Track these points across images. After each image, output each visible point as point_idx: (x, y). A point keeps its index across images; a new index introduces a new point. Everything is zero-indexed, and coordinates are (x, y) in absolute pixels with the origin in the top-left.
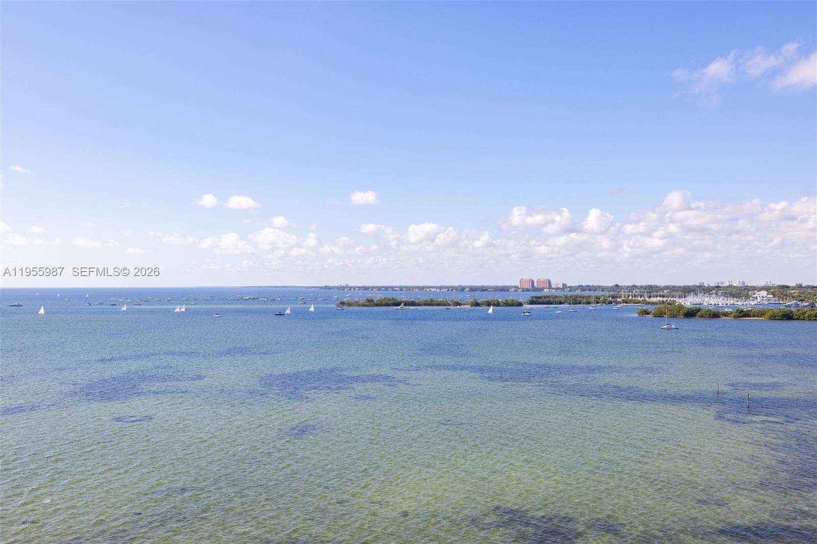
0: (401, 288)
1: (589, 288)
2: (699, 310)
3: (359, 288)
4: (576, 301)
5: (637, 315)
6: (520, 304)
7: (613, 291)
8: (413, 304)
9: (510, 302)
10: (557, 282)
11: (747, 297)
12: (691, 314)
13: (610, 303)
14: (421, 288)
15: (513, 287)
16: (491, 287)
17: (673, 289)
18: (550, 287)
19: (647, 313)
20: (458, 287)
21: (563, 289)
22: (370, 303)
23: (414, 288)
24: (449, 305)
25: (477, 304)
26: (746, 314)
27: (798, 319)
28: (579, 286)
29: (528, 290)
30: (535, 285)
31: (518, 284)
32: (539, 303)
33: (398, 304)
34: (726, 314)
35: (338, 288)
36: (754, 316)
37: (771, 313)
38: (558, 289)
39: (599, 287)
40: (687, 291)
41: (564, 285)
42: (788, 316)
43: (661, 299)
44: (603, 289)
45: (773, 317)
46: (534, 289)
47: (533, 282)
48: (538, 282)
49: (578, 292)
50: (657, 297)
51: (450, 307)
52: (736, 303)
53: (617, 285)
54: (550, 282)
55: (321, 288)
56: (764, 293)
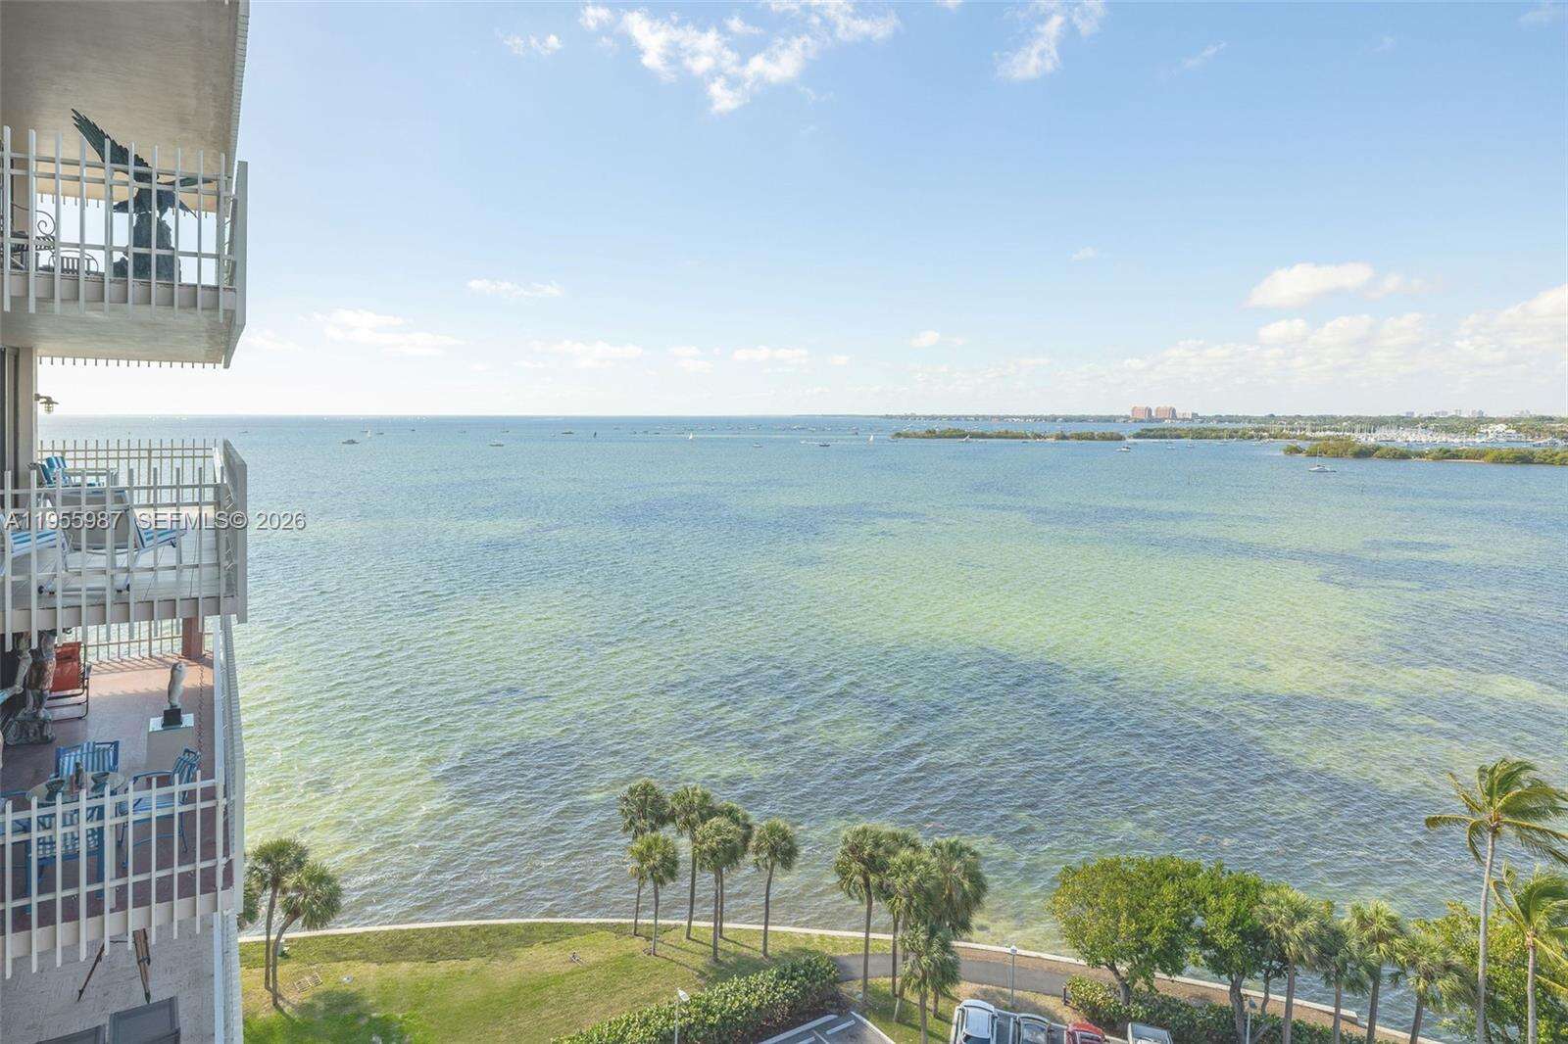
0: (977, 418)
1: (1231, 419)
2: (1378, 448)
3: (926, 417)
4: (1199, 435)
5: (1282, 453)
6: (1121, 438)
7: (1265, 423)
8: (983, 436)
9: (1108, 435)
10: (1184, 410)
11: (1474, 432)
12: (1364, 453)
13: (1252, 437)
14: (1001, 418)
15: (1122, 417)
16: (1092, 418)
17: (1356, 422)
18: (1174, 417)
19: (1298, 450)
20: (1049, 417)
21: (1192, 420)
22: (931, 434)
23: (992, 417)
24: (1027, 437)
25: (1064, 437)
26: (1456, 456)
27: (1542, 463)
28: (1216, 416)
29: (1142, 421)
30: (1153, 414)
31: (1129, 414)
32: (1149, 437)
33: (964, 436)
34: (1420, 455)
35: (901, 417)
36: (1467, 458)
37: (1496, 453)
38: (1184, 420)
39: (1245, 418)
40: (1377, 423)
41: (1195, 416)
42: (1525, 459)
43: (1332, 433)
44: (1250, 420)
45: (1499, 460)
46: (1151, 420)
47: (1150, 411)
48: (1157, 411)
49: (1213, 424)
50: (1325, 430)
51: (1029, 440)
52: (1449, 440)
53: (1272, 416)
54: (1174, 411)
55: (881, 417)
56: (1501, 427)
